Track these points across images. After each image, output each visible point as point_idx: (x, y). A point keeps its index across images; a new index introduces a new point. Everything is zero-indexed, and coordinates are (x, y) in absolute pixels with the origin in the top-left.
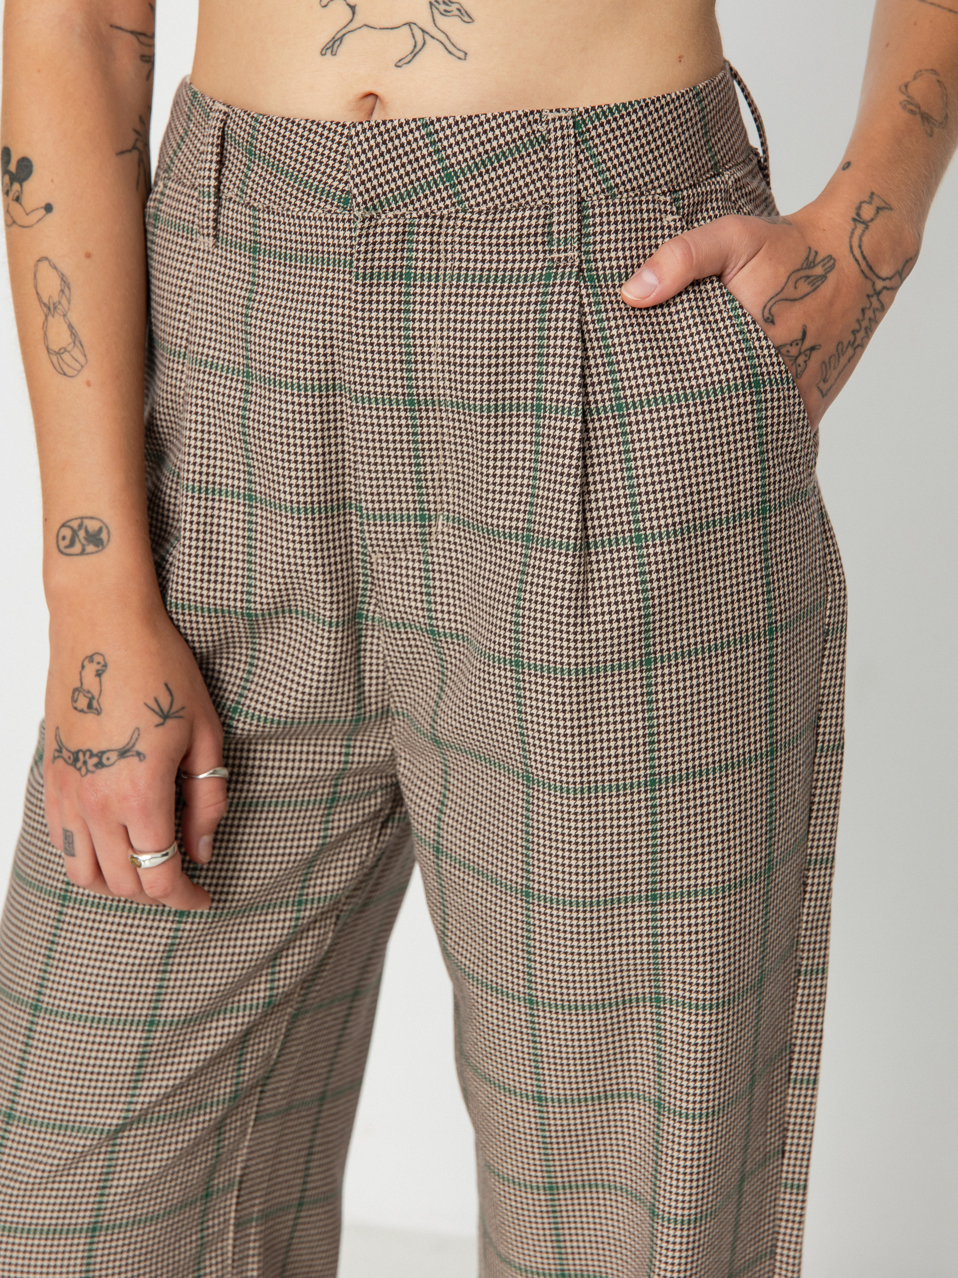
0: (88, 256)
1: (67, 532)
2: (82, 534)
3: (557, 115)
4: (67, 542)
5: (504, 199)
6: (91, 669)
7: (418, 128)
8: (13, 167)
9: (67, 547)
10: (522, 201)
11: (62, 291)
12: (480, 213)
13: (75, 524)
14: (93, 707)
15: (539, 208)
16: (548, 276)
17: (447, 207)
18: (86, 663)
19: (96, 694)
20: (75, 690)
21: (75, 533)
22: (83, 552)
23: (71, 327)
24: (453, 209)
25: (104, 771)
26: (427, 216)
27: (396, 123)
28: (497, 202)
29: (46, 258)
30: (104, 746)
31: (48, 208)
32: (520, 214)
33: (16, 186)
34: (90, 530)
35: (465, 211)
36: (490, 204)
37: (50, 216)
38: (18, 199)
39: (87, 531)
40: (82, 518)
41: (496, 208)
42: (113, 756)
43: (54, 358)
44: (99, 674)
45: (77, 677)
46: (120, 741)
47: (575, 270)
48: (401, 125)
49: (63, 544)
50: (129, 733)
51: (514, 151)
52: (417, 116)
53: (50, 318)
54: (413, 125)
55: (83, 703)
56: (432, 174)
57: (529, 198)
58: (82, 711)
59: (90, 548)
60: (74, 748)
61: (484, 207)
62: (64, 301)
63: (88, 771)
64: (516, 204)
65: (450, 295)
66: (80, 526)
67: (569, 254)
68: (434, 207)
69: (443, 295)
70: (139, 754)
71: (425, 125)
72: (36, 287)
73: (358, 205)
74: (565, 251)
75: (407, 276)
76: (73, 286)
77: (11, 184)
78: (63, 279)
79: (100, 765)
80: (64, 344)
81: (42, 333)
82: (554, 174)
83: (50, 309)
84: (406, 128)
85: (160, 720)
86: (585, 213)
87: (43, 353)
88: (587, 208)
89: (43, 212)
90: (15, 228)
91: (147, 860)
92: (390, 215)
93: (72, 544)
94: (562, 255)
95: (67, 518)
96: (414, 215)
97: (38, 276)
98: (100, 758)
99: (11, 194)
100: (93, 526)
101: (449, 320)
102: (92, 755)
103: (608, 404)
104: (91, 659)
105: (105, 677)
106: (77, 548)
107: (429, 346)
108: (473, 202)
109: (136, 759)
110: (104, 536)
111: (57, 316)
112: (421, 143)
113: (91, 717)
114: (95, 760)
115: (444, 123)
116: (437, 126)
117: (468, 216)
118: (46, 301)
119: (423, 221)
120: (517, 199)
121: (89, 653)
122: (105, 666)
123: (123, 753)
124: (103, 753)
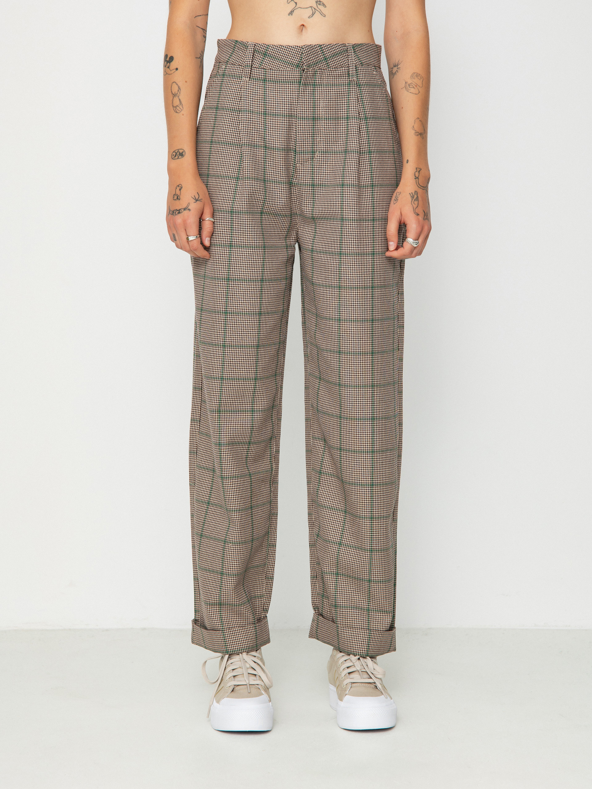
0: (186, 82)
1: (174, 154)
2: (178, 153)
3: (349, 45)
4: (174, 156)
5: (338, 65)
6: (178, 188)
7: (318, 47)
8: (168, 59)
9: (174, 157)
10: (342, 66)
11: (178, 90)
12: (332, 68)
13: (176, 151)
14: (178, 198)
15: (346, 67)
16: (349, 84)
17: (325, 67)
18: (177, 187)
19: (179, 195)
20: (174, 195)
21: (176, 153)
22: (178, 158)
23: (180, 100)
24: (326, 67)
25: (180, 214)
26: (320, 69)
27: (313, 45)
28: (337, 66)
29: (175, 82)
30: (180, 208)
31: (177, 69)
32: (342, 69)
33: (168, 64)
34: (180, 152)
35: (329, 68)
36: (335, 66)
37: (177, 71)
38: (168, 67)
39: (179, 152)
40: (178, 149)
41: (336, 67)
42: (182, 210)
43: (174, 108)
44: (180, 190)
45: (175, 192)
46: (184, 206)
47: (355, 83)
48: (314, 46)
49: (173, 157)
50: (187, 204)
51: (340, 53)
52: (318, 44)
53: (174, 97)
54: (317, 46)
55: (176, 197)
56: (321, 58)
57: (344, 65)
58: (175, 200)
59: (180, 157)
60: (173, 210)
61: (333, 67)
62: (179, 93)
63: (176, 215)
64: (341, 66)
65: (325, 90)
66: (178, 152)
67: (354, 79)
68: (322, 67)
69: (323, 90)
70: (189, 209)
71: (320, 46)
72: (171, 90)
73: (305, 65)
74: (353, 78)
75: (314, 85)
76: (181, 89)
77: (167, 64)
78: (179, 88)
79: (179, 213)
80: (177, 105)
81: (172, 102)
82: (349, 59)
83: (174, 95)
84: (316, 47)
85: (195, 201)
86: (357, 69)
87: (172, 107)
88: (357, 68)
89: (175, 70)
90: (167, 75)
91: (191, 238)
92: (312, 69)
93: (175, 156)
94: (352, 79)
95: (175, 150)
96: (317, 69)
97: (172, 87)
98: (179, 211)
99: (167, 66)
100: (181, 151)
101: (325, 96)
102: (177, 210)
103: (363, 117)
104: (178, 186)
105: (182, 190)
106: (177, 157)
107: (320, 103)
108: (331, 66)
109: (188, 211)
110: (184, 153)
111: (176, 97)
112: (319, 50)
113: (177, 201)
114: (178, 212)
115: (324, 45)
116: (323, 46)
117: (330, 69)
118: (173, 93)
119: (319, 70)
120: (341, 65)
121: (178, 185)
122: (182, 187)
123: (185, 209)
124: (180, 210)
